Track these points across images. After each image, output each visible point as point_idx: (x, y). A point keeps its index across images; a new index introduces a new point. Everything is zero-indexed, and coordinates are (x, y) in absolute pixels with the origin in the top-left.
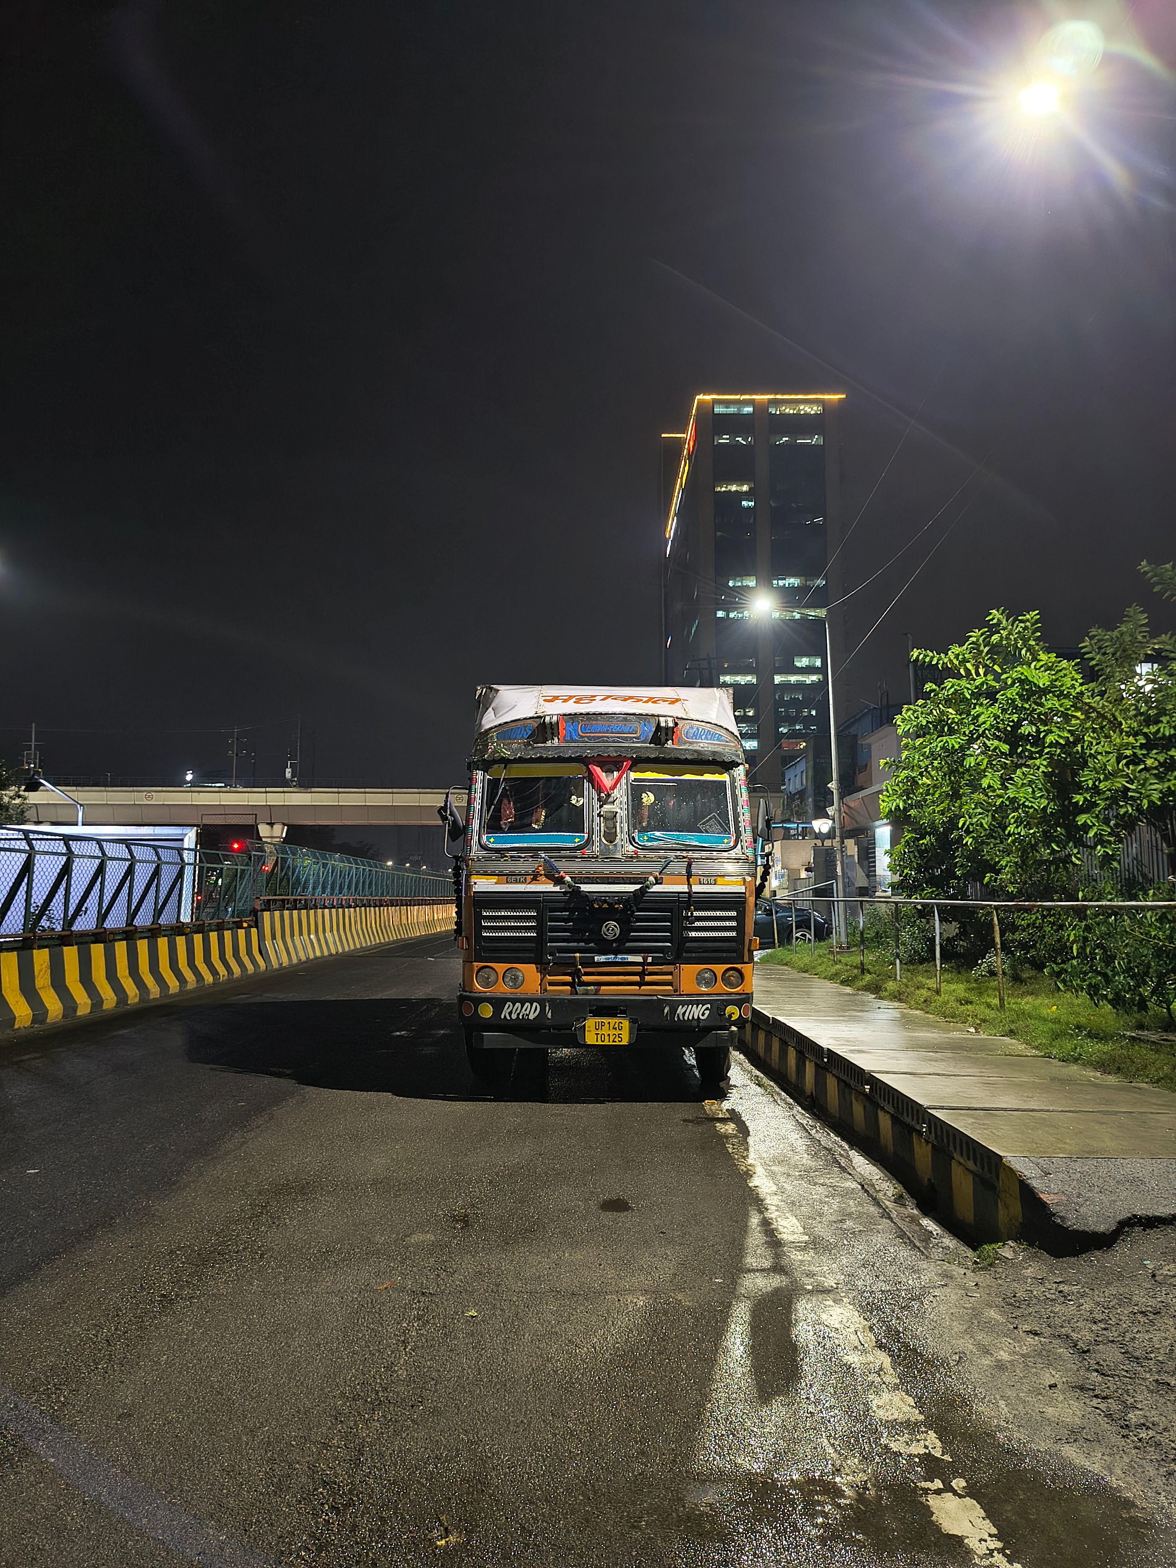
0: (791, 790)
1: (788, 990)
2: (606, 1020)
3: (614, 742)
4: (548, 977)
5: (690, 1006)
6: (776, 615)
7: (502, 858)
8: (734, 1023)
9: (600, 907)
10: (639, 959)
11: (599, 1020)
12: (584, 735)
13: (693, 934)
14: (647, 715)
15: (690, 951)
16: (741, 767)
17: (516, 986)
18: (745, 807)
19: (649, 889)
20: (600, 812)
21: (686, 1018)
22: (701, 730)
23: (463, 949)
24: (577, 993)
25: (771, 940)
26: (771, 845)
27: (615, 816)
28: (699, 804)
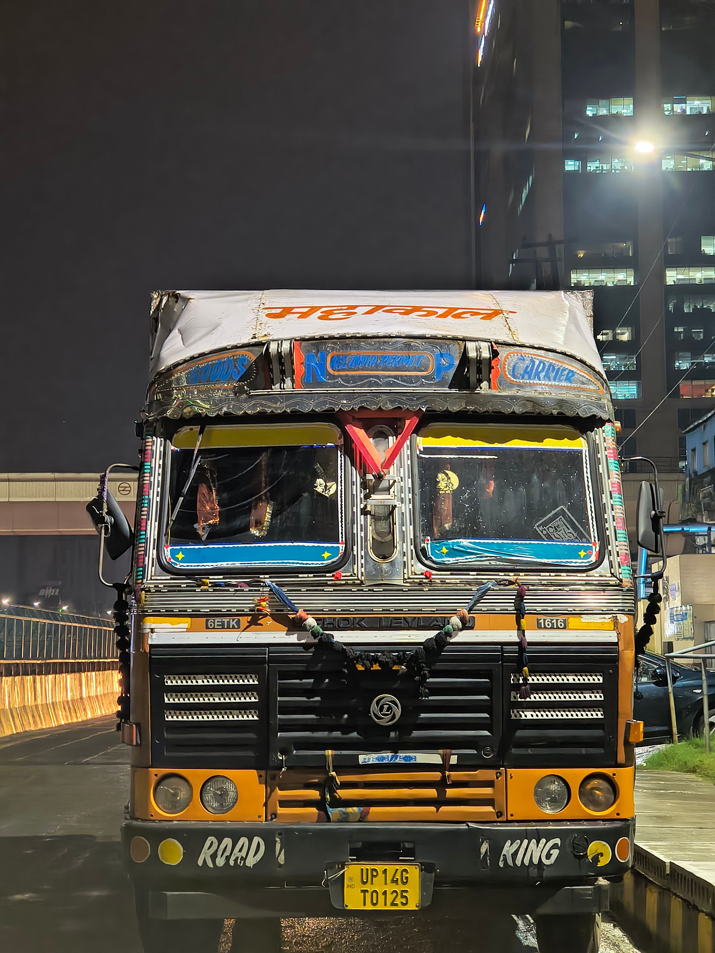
0: (696, 467)
1: (696, 814)
2: (380, 867)
3: (389, 384)
4: (280, 793)
5: (526, 842)
6: (669, 164)
7: (199, 586)
8: (603, 872)
9: (367, 670)
10: (435, 758)
11: (368, 866)
12: (336, 373)
13: (529, 715)
14: (444, 338)
15: (524, 743)
16: (608, 427)
17: (223, 808)
18: (615, 495)
19: (451, 636)
20: (366, 506)
21: (518, 862)
22: (537, 362)
23: (132, 745)
24: (329, 820)
25: (665, 728)
26: (661, 563)
27: (391, 513)
28: (536, 492)
